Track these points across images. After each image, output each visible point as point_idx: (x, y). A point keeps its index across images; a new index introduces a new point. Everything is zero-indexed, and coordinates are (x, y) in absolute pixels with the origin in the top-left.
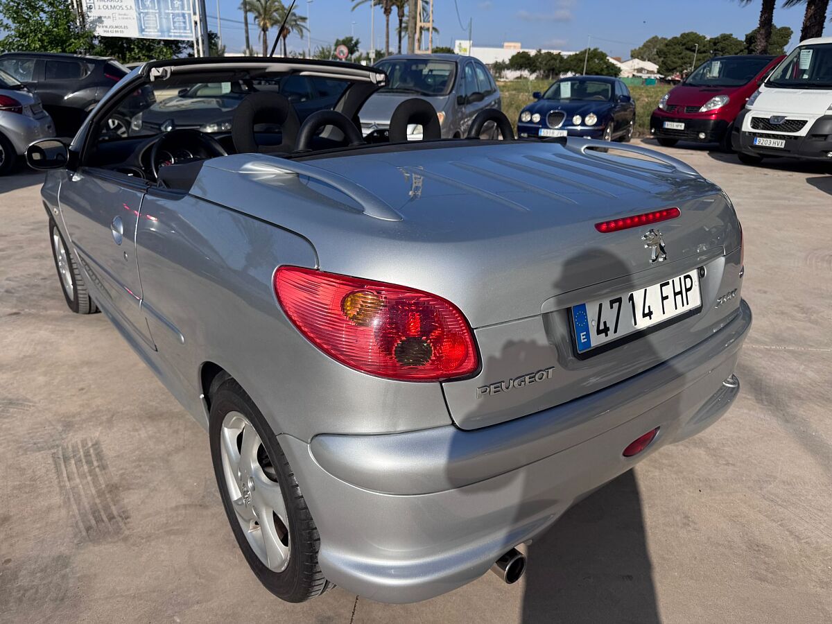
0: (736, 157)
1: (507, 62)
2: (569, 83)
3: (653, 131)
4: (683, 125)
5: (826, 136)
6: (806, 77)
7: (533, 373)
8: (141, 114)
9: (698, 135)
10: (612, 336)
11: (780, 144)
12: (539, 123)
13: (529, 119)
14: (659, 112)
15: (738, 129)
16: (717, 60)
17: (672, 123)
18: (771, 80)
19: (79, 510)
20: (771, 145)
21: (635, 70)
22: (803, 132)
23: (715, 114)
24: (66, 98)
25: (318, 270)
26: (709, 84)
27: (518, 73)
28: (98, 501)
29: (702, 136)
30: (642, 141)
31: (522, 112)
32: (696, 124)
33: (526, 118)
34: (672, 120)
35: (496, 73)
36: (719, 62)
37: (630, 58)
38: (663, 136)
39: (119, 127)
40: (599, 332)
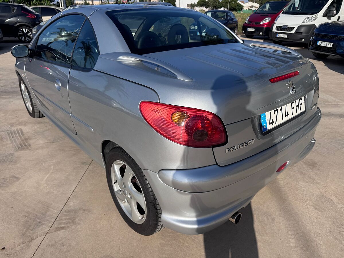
0: (272, 41)
1: (196, 3)
2: (210, 13)
3: (243, 32)
4: (254, 29)
5: (301, 33)
6: (298, 9)
7: (247, 142)
8: (36, 27)
9: (259, 33)
10: (275, 125)
11: (285, 36)
12: (197, 30)
13: (193, 28)
14: (245, 24)
15: (271, 31)
16: (268, 3)
17: (250, 29)
18: (284, 11)
19: (16, 144)
20: (283, 37)
21: (249, 6)
22: (293, 32)
23: (266, 25)
24: (6, 21)
25: (159, 102)
26: (265, 13)
27: (201, 8)
28: (21, 142)
29: (261, 34)
30: (240, 36)
31: (191, 25)
32: (258, 29)
33: (192, 28)
34: (250, 28)
35: (192, 8)
36: (269, 4)
37: (248, 1)
38: (247, 34)
39: (28, 32)
40: (270, 123)
